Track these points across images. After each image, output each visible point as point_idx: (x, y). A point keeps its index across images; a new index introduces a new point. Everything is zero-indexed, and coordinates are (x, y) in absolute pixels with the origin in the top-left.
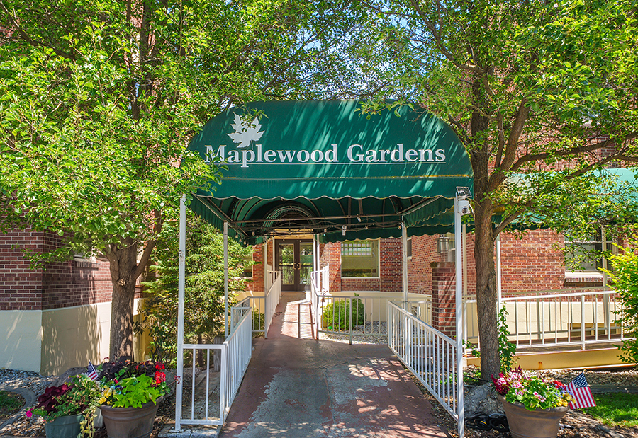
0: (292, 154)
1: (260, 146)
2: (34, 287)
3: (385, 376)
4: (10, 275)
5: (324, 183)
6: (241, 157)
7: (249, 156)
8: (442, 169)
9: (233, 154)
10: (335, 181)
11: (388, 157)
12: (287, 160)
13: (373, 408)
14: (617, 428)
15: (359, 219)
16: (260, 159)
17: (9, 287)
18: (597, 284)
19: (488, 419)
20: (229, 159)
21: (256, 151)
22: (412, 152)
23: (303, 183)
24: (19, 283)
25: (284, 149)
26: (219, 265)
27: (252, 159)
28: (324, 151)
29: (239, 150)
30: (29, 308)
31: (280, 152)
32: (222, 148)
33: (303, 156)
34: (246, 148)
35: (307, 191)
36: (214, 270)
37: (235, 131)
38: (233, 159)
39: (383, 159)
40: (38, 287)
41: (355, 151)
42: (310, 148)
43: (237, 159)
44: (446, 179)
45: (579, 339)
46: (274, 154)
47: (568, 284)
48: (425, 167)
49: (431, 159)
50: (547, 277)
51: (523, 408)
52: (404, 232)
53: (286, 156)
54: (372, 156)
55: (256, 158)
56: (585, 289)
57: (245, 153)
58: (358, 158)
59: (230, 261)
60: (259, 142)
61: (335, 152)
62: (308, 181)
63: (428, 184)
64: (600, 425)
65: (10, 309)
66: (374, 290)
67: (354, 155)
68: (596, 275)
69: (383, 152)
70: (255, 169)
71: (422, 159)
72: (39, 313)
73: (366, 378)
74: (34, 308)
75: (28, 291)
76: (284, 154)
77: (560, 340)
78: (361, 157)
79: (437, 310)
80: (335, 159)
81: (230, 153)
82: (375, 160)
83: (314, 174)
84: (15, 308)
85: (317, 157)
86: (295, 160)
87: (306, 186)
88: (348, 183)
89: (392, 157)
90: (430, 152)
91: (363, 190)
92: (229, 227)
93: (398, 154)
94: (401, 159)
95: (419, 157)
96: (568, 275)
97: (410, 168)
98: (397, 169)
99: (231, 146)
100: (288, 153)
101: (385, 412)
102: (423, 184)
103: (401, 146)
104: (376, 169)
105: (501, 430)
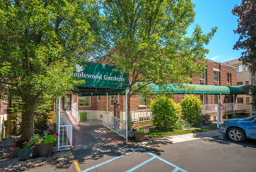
0: (91, 75)
1: (82, 73)
3: (105, 132)
5: (99, 84)
6: (77, 75)
7: (80, 75)
8: (124, 83)
9: (75, 74)
10: (101, 83)
11: (113, 79)
13: (105, 139)
14: (152, 137)
15: (96, 91)
16: (82, 76)
18: (145, 108)
19: (131, 138)
21: (81, 74)
22: (118, 78)
23: (94, 83)
25: (89, 74)
28: (98, 76)
29: (77, 73)
31: (88, 75)
33: (94, 77)
34: (79, 73)
35: (94, 85)
38: (75, 75)
39: (112, 79)
41: (106, 76)
42: (95, 75)
44: (125, 85)
45: (143, 120)
46: (86, 75)
47: (140, 108)
48: (120, 82)
49: (122, 80)
50: (135, 107)
51: (139, 134)
52: (107, 95)
53: (89, 76)
54: (110, 78)
56: (144, 109)
57: (79, 74)
60: (82, 72)
61: (101, 76)
62: (95, 83)
63: (121, 86)
64: (150, 136)
66: (89, 110)
67: (105, 78)
68: (145, 106)
69: (112, 78)
71: (120, 80)
73: (100, 132)
76: (89, 75)
77: (137, 121)
78: (107, 78)
79: (115, 115)
80: (101, 78)
82: (110, 79)
83: (96, 81)
85: (97, 77)
86: (92, 77)
87: (94, 84)
88: (104, 84)
89: (114, 79)
90: (122, 79)
91: (107, 86)
93: (115, 78)
94: (116, 80)
96: (140, 106)
97: (117, 82)
98: (115, 82)
100: (90, 75)
101: (108, 139)
102: (120, 86)
103: (116, 76)
104: (110, 81)
105: (134, 139)
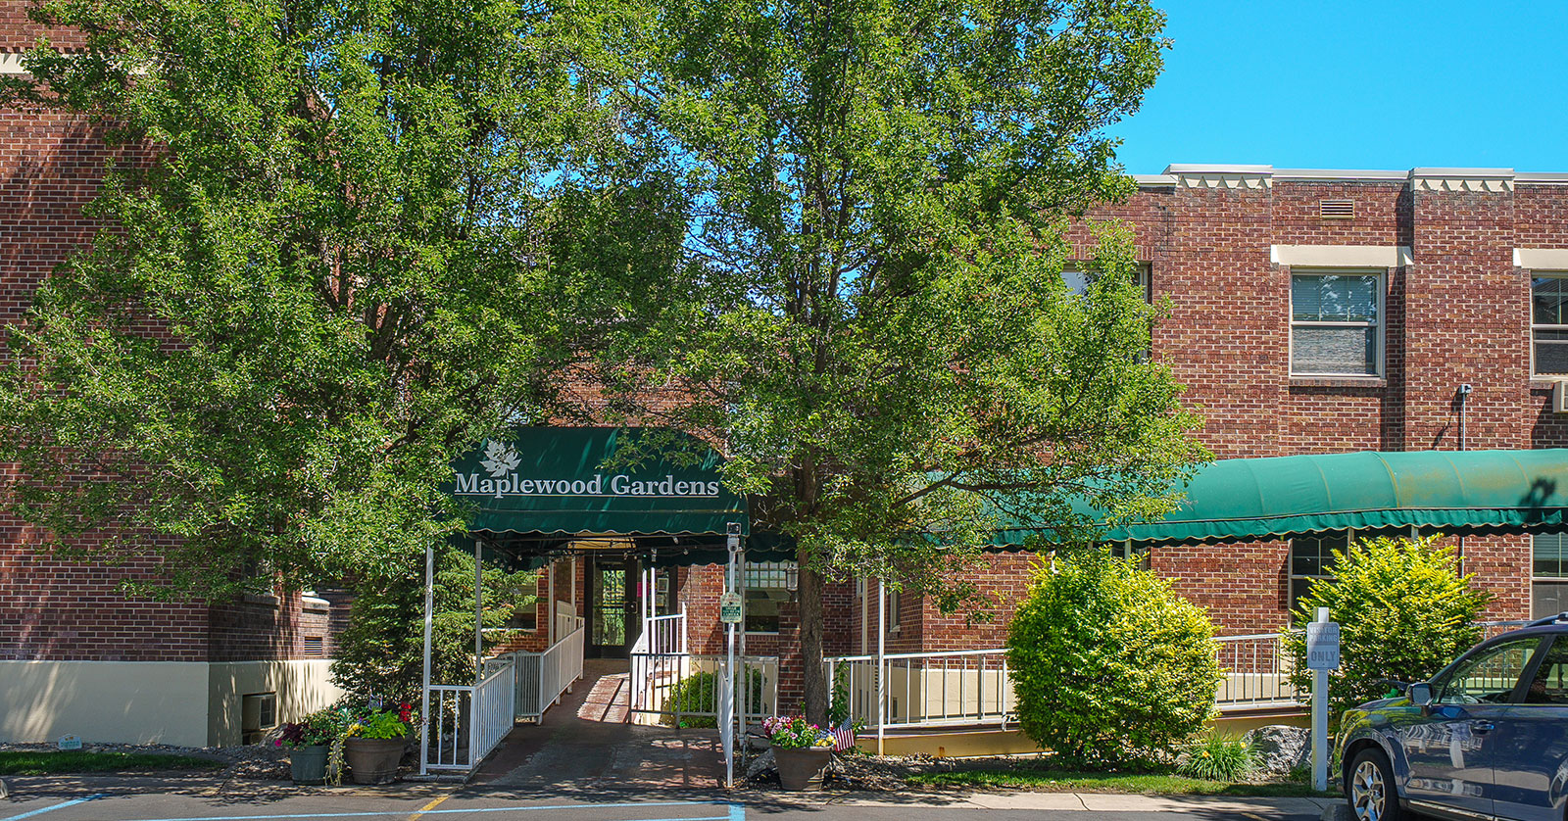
0: (551, 484)
1: (515, 476)
2: (197, 630)
4: (161, 612)
6: (495, 487)
7: (503, 486)
9: (486, 483)
11: (656, 489)
12: (545, 491)
15: (676, 540)
16: (515, 490)
17: (159, 629)
19: (769, 773)
20: (482, 489)
21: (511, 480)
22: (682, 485)
24: (175, 624)
25: (543, 479)
26: (469, 602)
27: (508, 489)
28: (585, 482)
29: (493, 479)
30: (189, 660)
32: (474, 477)
33: (563, 487)
34: (501, 478)
36: (459, 609)
37: (488, 459)
38: (486, 489)
39: (650, 492)
40: (202, 630)
41: (621, 482)
42: (571, 479)
43: (491, 490)
46: (532, 484)
48: (696, 501)
49: (706, 489)
53: (544, 486)
54: (639, 489)
55: (512, 489)
57: (499, 482)
58: (623, 490)
59: (486, 597)
60: (515, 471)
61: (598, 482)
65: (163, 659)
69: (650, 484)
70: (510, 501)
71: (694, 491)
72: (204, 667)
74: (197, 660)
75: (188, 636)
76: (542, 484)
78: (627, 489)
80: (599, 492)
81: (483, 483)
84: (169, 659)
85: (579, 488)
86: (555, 491)
89: (661, 490)
90: (702, 485)
92: (483, 547)
93: (667, 487)
94: (670, 492)
95: (690, 489)
97: (679, 501)
98: (666, 502)
99: (484, 475)
100: (547, 483)
103: (670, 477)
104: (642, 501)
